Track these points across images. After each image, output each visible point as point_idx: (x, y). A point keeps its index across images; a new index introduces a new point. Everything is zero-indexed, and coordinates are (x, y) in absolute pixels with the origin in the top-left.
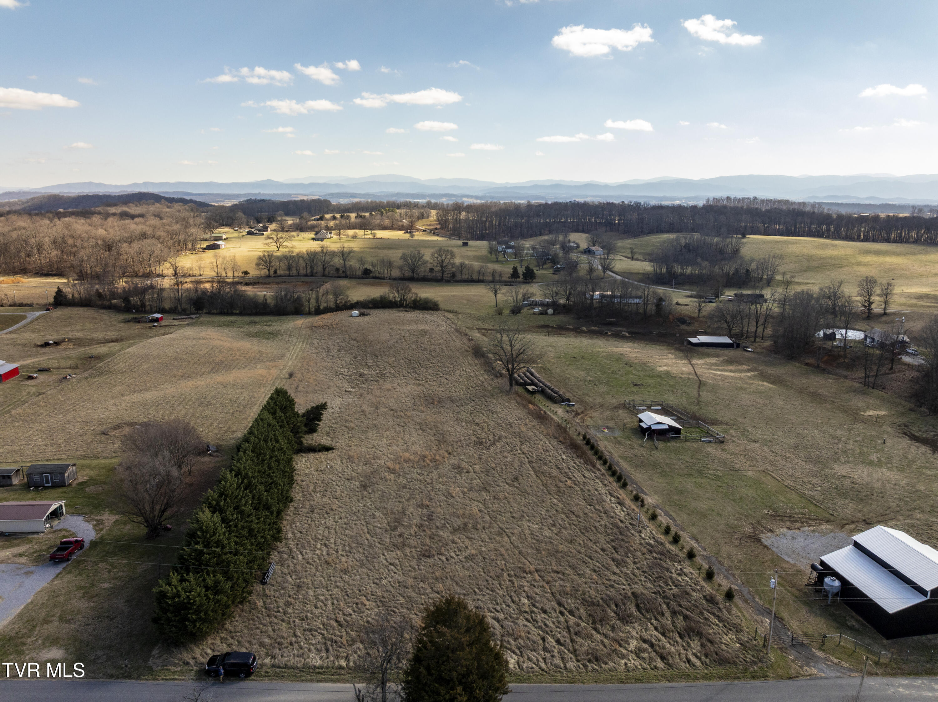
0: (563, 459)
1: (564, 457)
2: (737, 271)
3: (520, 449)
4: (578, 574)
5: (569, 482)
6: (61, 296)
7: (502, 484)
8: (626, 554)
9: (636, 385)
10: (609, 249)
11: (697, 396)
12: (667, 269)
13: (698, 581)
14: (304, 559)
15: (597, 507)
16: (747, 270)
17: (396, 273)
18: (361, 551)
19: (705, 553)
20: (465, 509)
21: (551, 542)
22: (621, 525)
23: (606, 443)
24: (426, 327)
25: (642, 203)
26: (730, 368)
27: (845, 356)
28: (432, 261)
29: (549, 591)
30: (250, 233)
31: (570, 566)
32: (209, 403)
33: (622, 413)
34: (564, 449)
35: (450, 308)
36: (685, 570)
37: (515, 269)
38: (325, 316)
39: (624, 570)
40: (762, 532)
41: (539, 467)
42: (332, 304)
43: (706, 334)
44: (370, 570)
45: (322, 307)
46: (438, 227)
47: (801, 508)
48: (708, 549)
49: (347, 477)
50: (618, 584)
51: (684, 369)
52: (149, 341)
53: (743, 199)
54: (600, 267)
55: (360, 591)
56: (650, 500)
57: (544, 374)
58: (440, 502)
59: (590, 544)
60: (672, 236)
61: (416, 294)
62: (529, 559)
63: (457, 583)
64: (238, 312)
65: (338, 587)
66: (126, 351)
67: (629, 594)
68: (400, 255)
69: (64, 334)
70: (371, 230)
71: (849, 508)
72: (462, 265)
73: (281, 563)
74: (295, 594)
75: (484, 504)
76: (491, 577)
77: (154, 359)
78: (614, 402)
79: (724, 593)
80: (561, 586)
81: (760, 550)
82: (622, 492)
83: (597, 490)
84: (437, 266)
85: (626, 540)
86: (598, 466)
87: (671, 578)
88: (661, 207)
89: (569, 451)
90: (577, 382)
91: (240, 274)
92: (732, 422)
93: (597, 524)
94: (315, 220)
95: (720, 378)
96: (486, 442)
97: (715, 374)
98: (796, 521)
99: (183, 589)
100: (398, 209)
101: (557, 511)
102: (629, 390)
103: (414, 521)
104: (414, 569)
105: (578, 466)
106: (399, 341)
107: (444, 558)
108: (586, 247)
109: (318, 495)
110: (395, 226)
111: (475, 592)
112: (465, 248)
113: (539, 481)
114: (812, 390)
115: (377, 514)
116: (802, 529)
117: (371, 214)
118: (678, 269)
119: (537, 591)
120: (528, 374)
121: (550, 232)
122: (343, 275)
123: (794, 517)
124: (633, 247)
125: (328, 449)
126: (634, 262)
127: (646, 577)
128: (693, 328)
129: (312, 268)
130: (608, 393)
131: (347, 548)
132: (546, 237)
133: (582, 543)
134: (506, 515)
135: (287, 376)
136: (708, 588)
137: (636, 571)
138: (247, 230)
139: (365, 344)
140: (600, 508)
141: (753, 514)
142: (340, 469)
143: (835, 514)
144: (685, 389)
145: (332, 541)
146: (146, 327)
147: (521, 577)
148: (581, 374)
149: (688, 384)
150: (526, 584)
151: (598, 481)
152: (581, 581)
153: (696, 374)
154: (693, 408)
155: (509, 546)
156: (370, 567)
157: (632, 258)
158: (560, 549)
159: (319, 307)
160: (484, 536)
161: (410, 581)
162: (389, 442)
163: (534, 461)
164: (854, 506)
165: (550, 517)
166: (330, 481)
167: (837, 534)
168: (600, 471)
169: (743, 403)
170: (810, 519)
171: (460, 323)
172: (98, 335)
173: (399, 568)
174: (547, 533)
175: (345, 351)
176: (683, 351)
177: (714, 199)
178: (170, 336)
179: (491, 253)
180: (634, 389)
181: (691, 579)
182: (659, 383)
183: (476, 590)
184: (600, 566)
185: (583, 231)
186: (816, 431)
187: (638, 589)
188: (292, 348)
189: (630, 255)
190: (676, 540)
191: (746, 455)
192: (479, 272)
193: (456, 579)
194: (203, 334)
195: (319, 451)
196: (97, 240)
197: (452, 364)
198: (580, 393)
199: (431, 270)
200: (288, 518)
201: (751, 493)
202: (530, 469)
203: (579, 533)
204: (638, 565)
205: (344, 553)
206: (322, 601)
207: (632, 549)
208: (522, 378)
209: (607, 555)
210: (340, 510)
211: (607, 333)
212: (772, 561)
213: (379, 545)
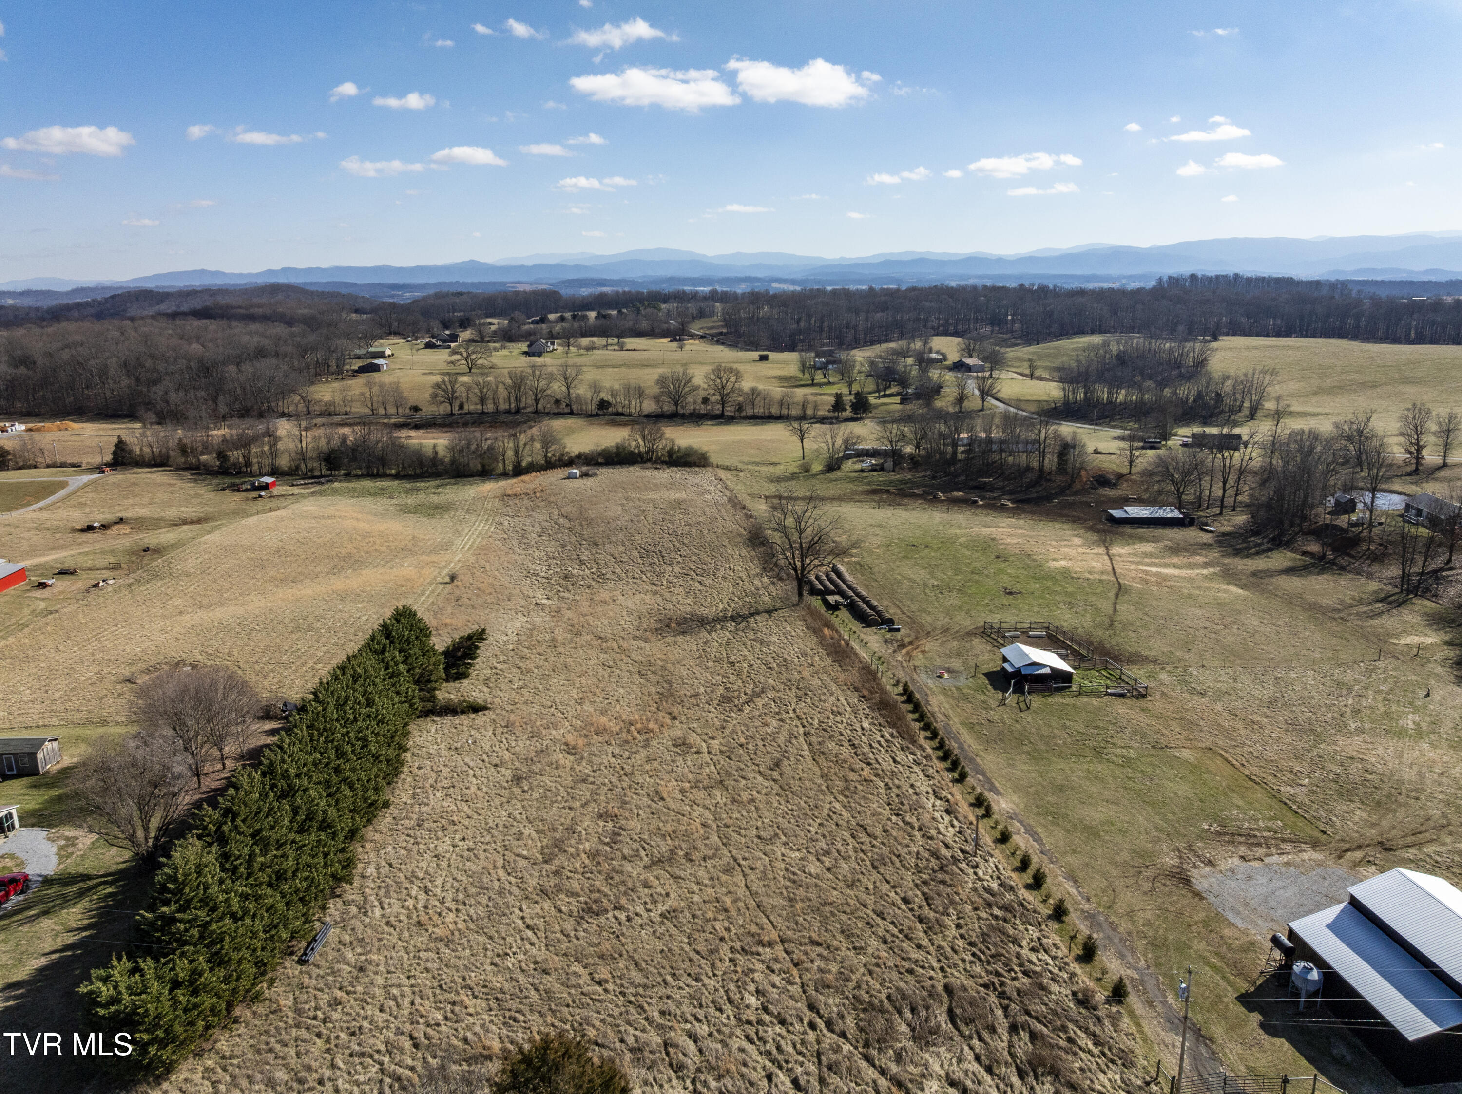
0: (863, 729)
1: (866, 725)
2: (1200, 396)
3: (794, 710)
4: (855, 948)
5: (867, 771)
6: (123, 450)
7: (751, 775)
8: (946, 908)
9: (1010, 593)
10: (995, 361)
11: (1111, 612)
12: (1086, 393)
13: (1066, 964)
14: (383, 916)
15: (908, 819)
16: (1218, 395)
17: (649, 406)
18: (484, 901)
19: (1087, 907)
20: (679, 821)
21: (816, 885)
22: (944, 851)
23: (941, 697)
24: (683, 495)
25: (1051, 287)
26: (1175, 560)
27: (1370, 540)
28: (706, 386)
29: (797, 980)
30: (429, 346)
31: (842, 932)
32: (310, 627)
33: (979, 645)
34: (867, 711)
35: (727, 463)
36: (1044, 941)
37: (838, 397)
38: (525, 478)
39: (938, 940)
40: (1195, 866)
41: (820, 743)
42: (540, 459)
43: (1140, 501)
44: (491, 938)
45: (524, 464)
46: (724, 330)
47: (1270, 819)
48: (1093, 899)
49: (496, 761)
50: (923, 967)
51: (1094, 564)
52: (244, 522)
53: (1217, 277)
54: (977, 392)
55: (464, 979)
56: (1002, 804)
57: (859, 576)
58: (638, 807)
59: (885, 888)
60: (1097, 339)
61: (673, 441)
62: (772, 918)
63: (637, 964)
64: (393, 472)
65: (427, 970)
66: (203, 539)
67: (940, 988)
68: (657, 377)
69: (121, 511)
70: (619, 336)
71: (1356, 819)
72: (754, 391)
73: (343, 924)
74: (351, 983)
75: (714, 813)
76: (698, 953)
77: (245, 552)
78: (966, 622)
79: (1110, 987)
80: (821, 970)
81: (1185, 902)
82: (956, 789)
83: (912, 786)
84: (714, 395)
85: (949, 882)
86: (922, 742)
87: (1018, 955)
88: (1082, 292)
89: (876, 714)
90: (912, 588)
91: (408, 411)
92: (1166, 659)
93: (903, 852)
94: (532, 323)
95: (1153, 579)
96: (739, 697)
97: (1146, 573)
98: (1259, 845)
99: (128, 988)
100: (665, 302)
101: (837, 825)
102: (996, 601)
103: (587, 845)
104: (567, 936)
105: (887, 741)
106: (635, 519)
107: (623, 916)
108: (956, 360)
109: (438, 795)
110: (657, 330)
111: (664, 981)
112: (763, 364)
113: (817, 769)
114: (1311, 599)
115: (527, 832)
116: (1267, 860)
117: (620, 312)
118: (1103, 393)
119: (776, 979)
120: (833, 575)
121: (902, 336)
122: (568, 410)
123: (1255, 836)
124: (1035, 358)
125: (476, 709)
126: (1035, 382)
127: (974, 955)
128: (1120, 492)
129: (518, 399)
130: (961, 608)
131: (461, 896)
132: (892, 345)
133: (871, 887)
134: (748, 833)
135: (447, 579)
136: (1084, 977)
137: (960, 943)
138: (427, 340)
139: (581, 525)
140: (913, 820)
141: (1182, 829)
142: (487, 747)
143: (1330, 831)
144: (1092, 599)
145: (439, 882)
146: (247, 499)
147: (752, 953)
148: (920, 575)
149: (1099, 591)
150: (759, 966)
151: (916, 769)
152: (857, 960)
153: (1115, 573)
154: (1101, 635)
155: (742, 892)
156: (492, 932)
157: (1032, 376)
158: (831, 899)
159: (519, 463)
160: (702, 873)
161: (555, 962)
162: (581, 695)
163: (813, 731)
164: (1365, 816)
165: (824, 836)
166: (465, 768)
167: (1330, 871)
168: (924, 750)
169: (1189, 623)
170: (1283, 840)
171: (739, 487)
172: (173, 513)
173: (541, 934)
174: (814, 867)
175: (550, 535)
176: (1098, 531)
177: (1170, 277)
178: (279, 513)
179: (803, 372)
180: (1006, 600)
181: (1054, 958)
182: (1048, 588)
183: (669, 978)
184: (895, 931)
185: (956, 334)
186: (1310, 673)
187: (958, 978)
188: (467, 530)
189: (1027, 372)
190: (1037, 882)
191: (1182, 719)
192: (781, 403)
193: (636, 956)
194: (331, 511)
195: (463, 712)
196: (189, 360)
197: (713, 557)
198: (914, 608)
199: (705, 401)
200: (377, 836)
201: (1184, 789)
202: (805, 747)
203: (870, 867)
204: (962, 931)
205: (453, 906)
206: (395, 999)
207: (957, 899)
208: (821, 582)
209: (912, 910)
210: (466, 822)
211: (976, 502)
212: (1206, 923)
213: (516, 891)
